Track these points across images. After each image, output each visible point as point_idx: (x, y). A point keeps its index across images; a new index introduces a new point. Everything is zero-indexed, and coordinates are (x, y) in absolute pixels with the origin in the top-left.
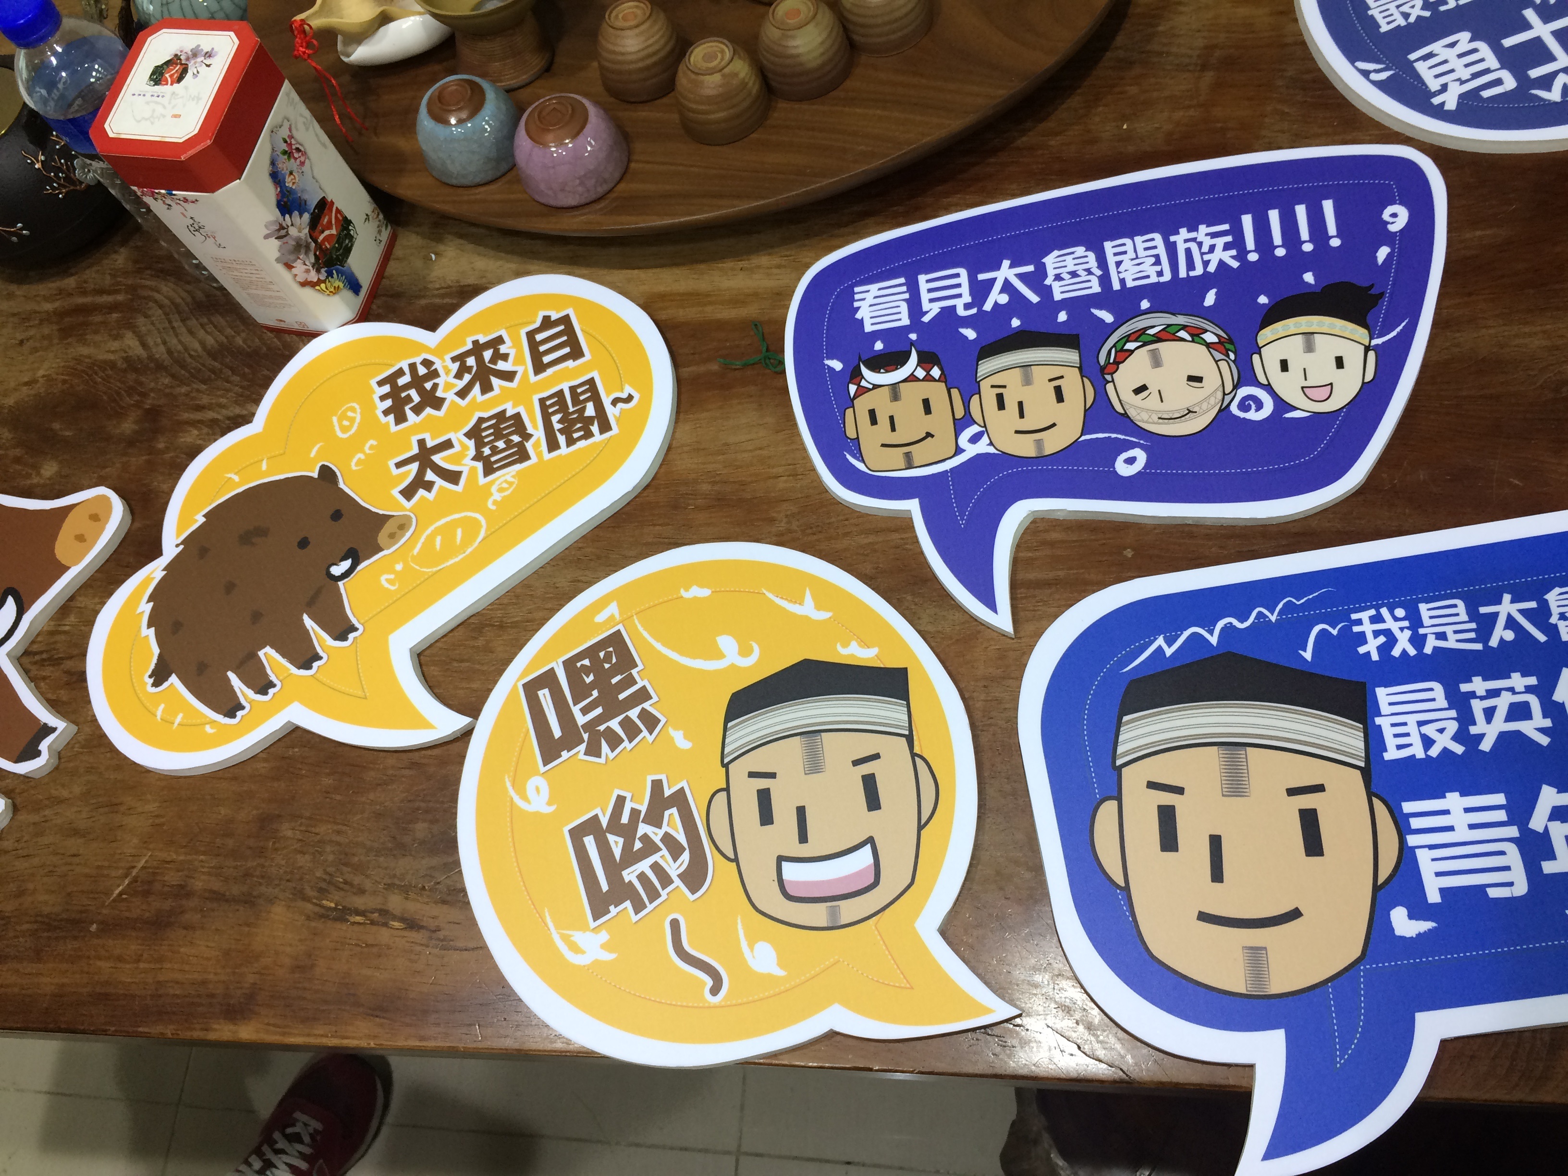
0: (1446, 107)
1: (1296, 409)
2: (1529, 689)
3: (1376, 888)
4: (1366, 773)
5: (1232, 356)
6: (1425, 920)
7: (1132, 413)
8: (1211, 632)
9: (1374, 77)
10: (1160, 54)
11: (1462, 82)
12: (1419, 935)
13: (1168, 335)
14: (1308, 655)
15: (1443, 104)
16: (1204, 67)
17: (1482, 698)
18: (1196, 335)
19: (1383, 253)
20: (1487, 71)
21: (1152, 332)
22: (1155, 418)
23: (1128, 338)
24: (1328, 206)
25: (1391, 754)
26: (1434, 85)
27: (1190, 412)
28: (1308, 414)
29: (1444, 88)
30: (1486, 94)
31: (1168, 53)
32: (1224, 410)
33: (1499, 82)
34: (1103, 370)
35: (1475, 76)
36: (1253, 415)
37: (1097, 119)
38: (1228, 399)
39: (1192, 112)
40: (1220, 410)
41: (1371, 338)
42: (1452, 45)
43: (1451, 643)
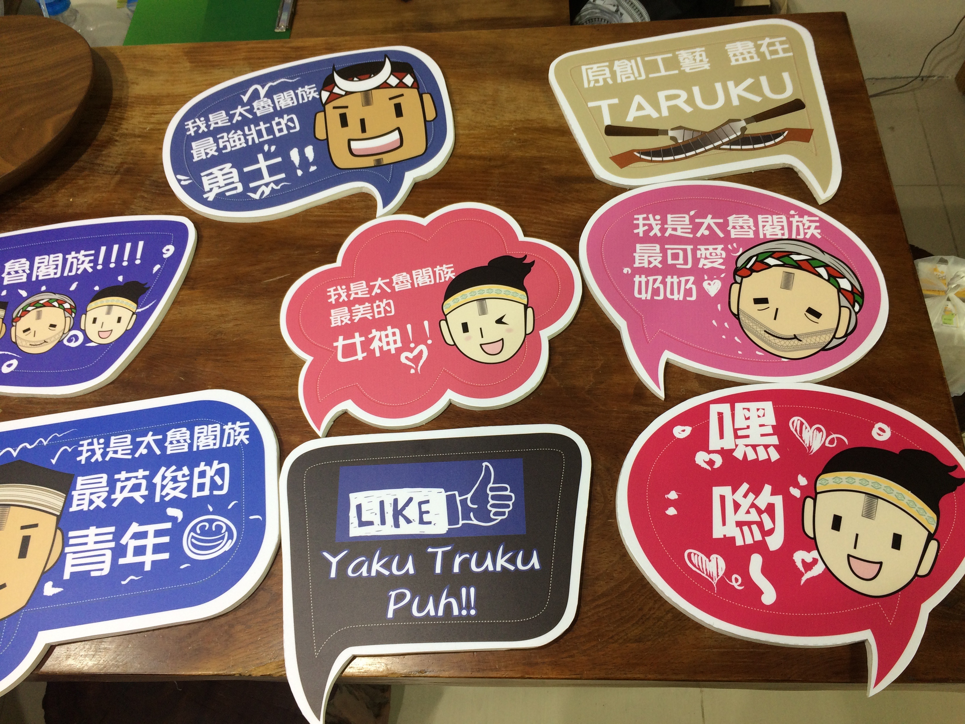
0: (209, 200)
1: (92, 341)
2: (144, 477)
3: (43, 573)
4: (59, 518)
5: (73, 315)
6: (59, 587)
7: (19, 342)
8: (15, 450)
9: (183, 183)
10: (99, 165)
11: (219, 187)
12: (54, 595)
13: (49, 304)
14: (54, 461)
15: (208, 198)
16: (116, 173)
17: (123, 481)
18: (61, 304)
19: (157, 267)
20: (233, 183)
21: (41, 302)
22: (28, 344)
23: (30, 305)
24: (141, 244)
25: (74, 508)
26: (207, 188)
27: (45, 342)
28: (97, 344)
29: (211, 190)
30: (228, 194)
31: (103, 165)
32: (60, 342)
33: (235, 188)
34: (13, 320)
35: (226, 185)
36: (73, 345)
37: (60, 195)
38: (64, 335)
39: (104, 195)
40: (59, 342)
41: (137, 308)
42: (221, 170)
43: (119, 456)
